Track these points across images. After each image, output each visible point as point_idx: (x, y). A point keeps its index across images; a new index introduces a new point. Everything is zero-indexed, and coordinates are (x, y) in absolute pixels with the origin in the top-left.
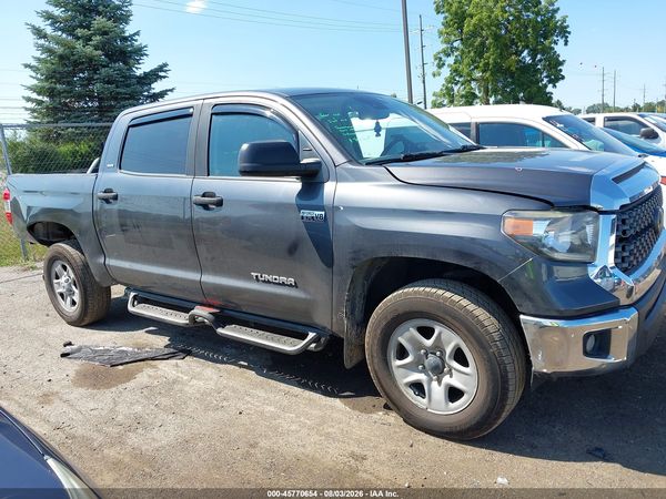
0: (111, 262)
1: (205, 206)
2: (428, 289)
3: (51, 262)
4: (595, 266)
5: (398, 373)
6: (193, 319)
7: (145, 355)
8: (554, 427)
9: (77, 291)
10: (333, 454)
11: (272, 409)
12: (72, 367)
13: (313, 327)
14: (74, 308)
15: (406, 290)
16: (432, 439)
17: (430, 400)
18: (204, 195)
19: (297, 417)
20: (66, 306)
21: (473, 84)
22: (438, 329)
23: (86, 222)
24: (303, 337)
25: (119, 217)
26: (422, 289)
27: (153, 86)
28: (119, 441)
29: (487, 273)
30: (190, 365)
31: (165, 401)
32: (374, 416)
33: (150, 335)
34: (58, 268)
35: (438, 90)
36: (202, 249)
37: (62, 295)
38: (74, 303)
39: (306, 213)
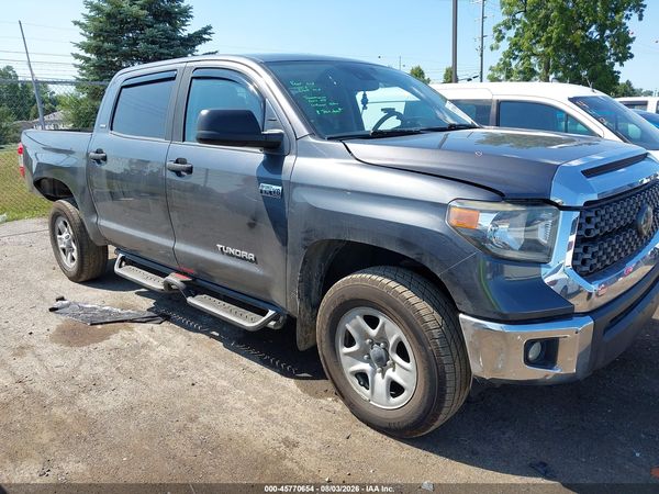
0: (103, 223)
1: (178, 173)
2: (374, 277)
3: (55, 218)
4: (550, 267)
5: (345, 360)
6: (168, 285)
7: (126, 317)
8: (504, 434)
9: (75, 247)
10: (266, 437)
11: (225, 383)
12: (55, 321)
13: (273, 305)
14: (74, 264)
15: (354, 276)
16: (371, 433)
17: (373, 392)
18: (177, 162)
19: (247, 394)
20: (66, 260)
21: (533, 60)
22: (382, 319)
23: (81, 181)
24: (263, 313)
25: (108, 178)
26: (369, 276)
27: (197, 48)
28: (70, 400)
29: (428, 265)
30: (166, 330)
31: (127, 365)
32: (323, 401)
33: (139, 297)
34: (60, 224)
35: (495, 65)
36: (174, 215)
37: (64, 250)
38: (73, 259)
39: (265, 187)
